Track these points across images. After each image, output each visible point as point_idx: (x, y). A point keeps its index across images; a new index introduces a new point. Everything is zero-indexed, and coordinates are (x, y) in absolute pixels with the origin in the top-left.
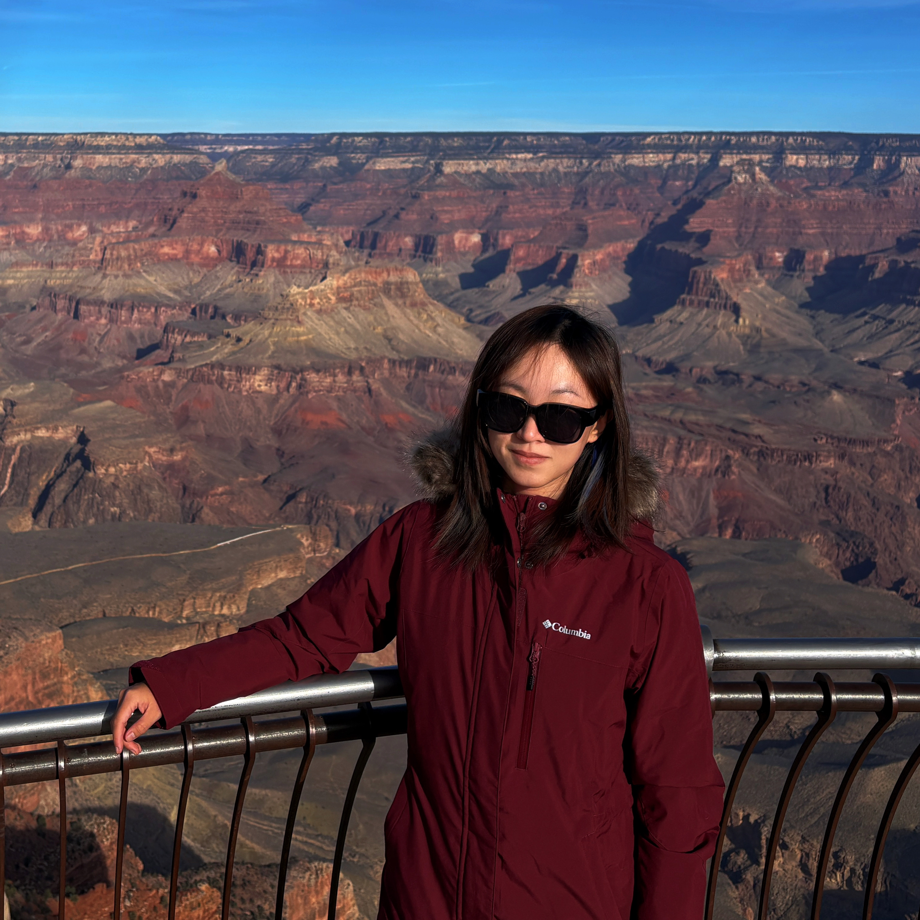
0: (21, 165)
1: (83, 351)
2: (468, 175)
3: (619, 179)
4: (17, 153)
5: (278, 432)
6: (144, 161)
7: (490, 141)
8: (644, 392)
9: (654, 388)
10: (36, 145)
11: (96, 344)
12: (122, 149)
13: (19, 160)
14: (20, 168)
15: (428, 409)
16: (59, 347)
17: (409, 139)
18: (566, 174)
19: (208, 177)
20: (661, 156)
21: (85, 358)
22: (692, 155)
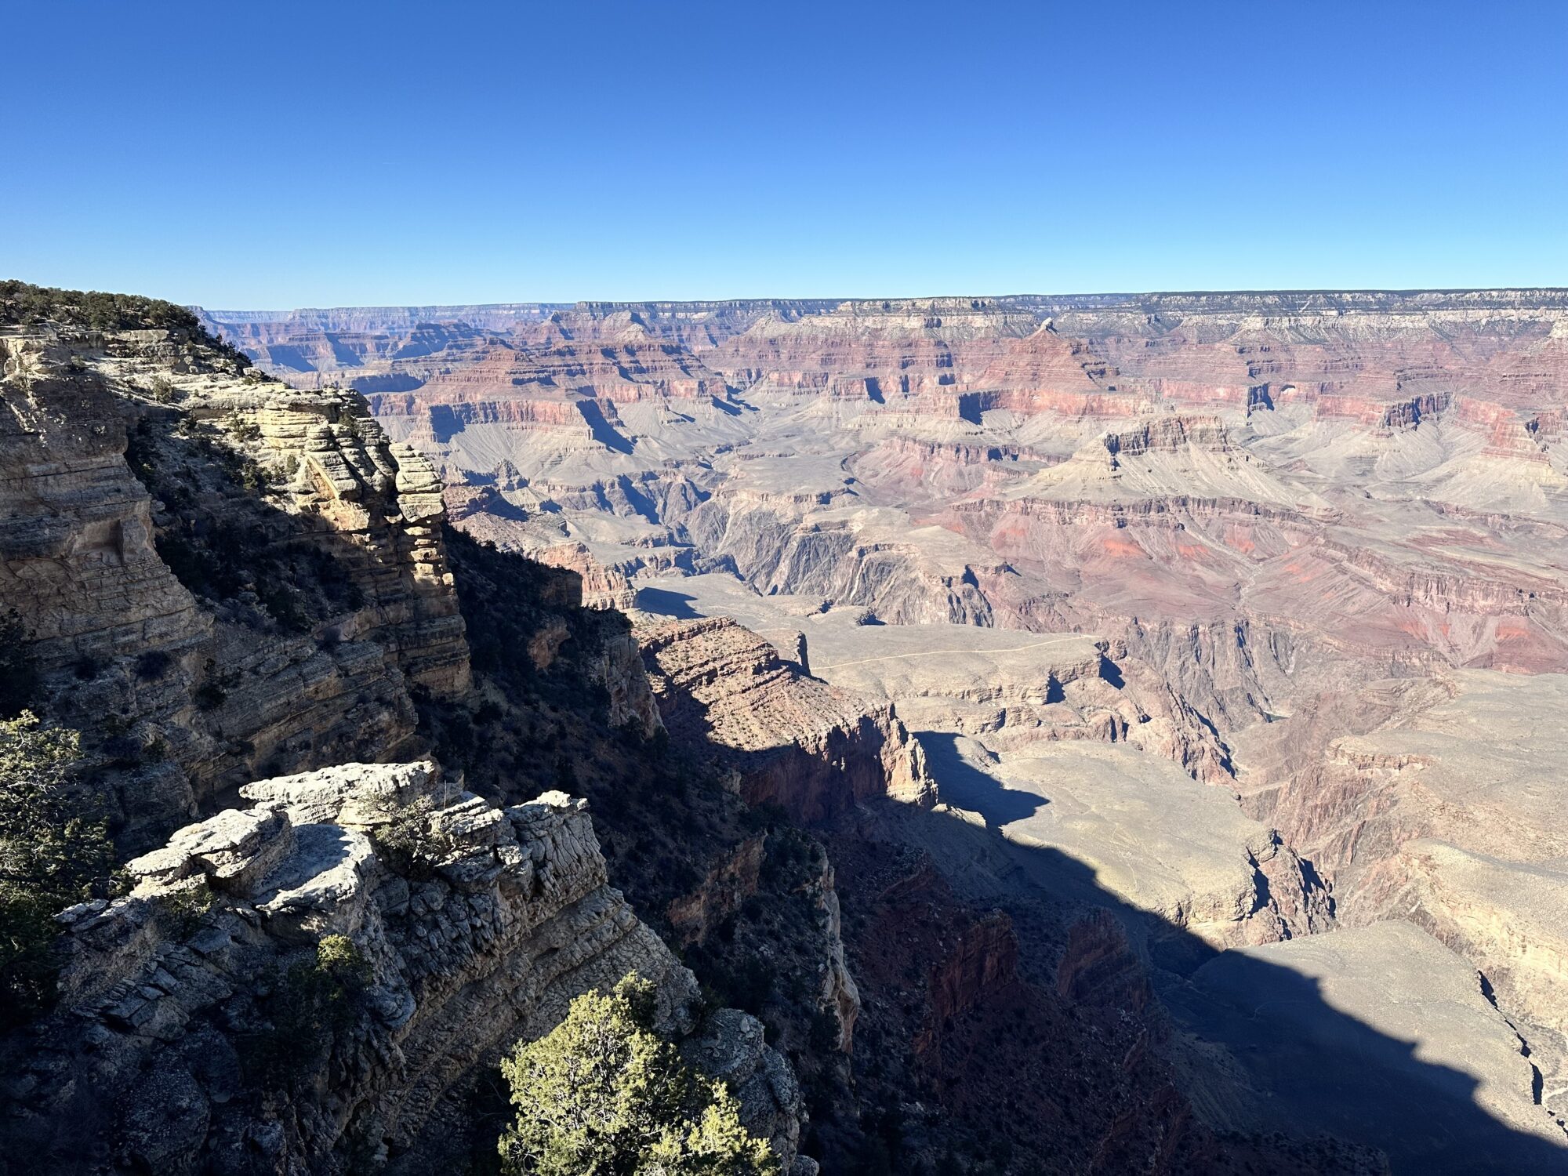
1: (920, 484)
2: (1281, 331)
3: (1432, 334)
5: (1083, 558)
6: (979, 321)
7: (1305, 299)
8: (1435, 534)
9: (1448, 532)
11: (931, 479)
12: (960, 311)
15: (1224, 543)
16: (900, 481)
17: (1226, 297)
18: (1379, 330)
19: (1036, 334)
20: (1481, 312)
21: (920, 490)
22: (1513, 312)
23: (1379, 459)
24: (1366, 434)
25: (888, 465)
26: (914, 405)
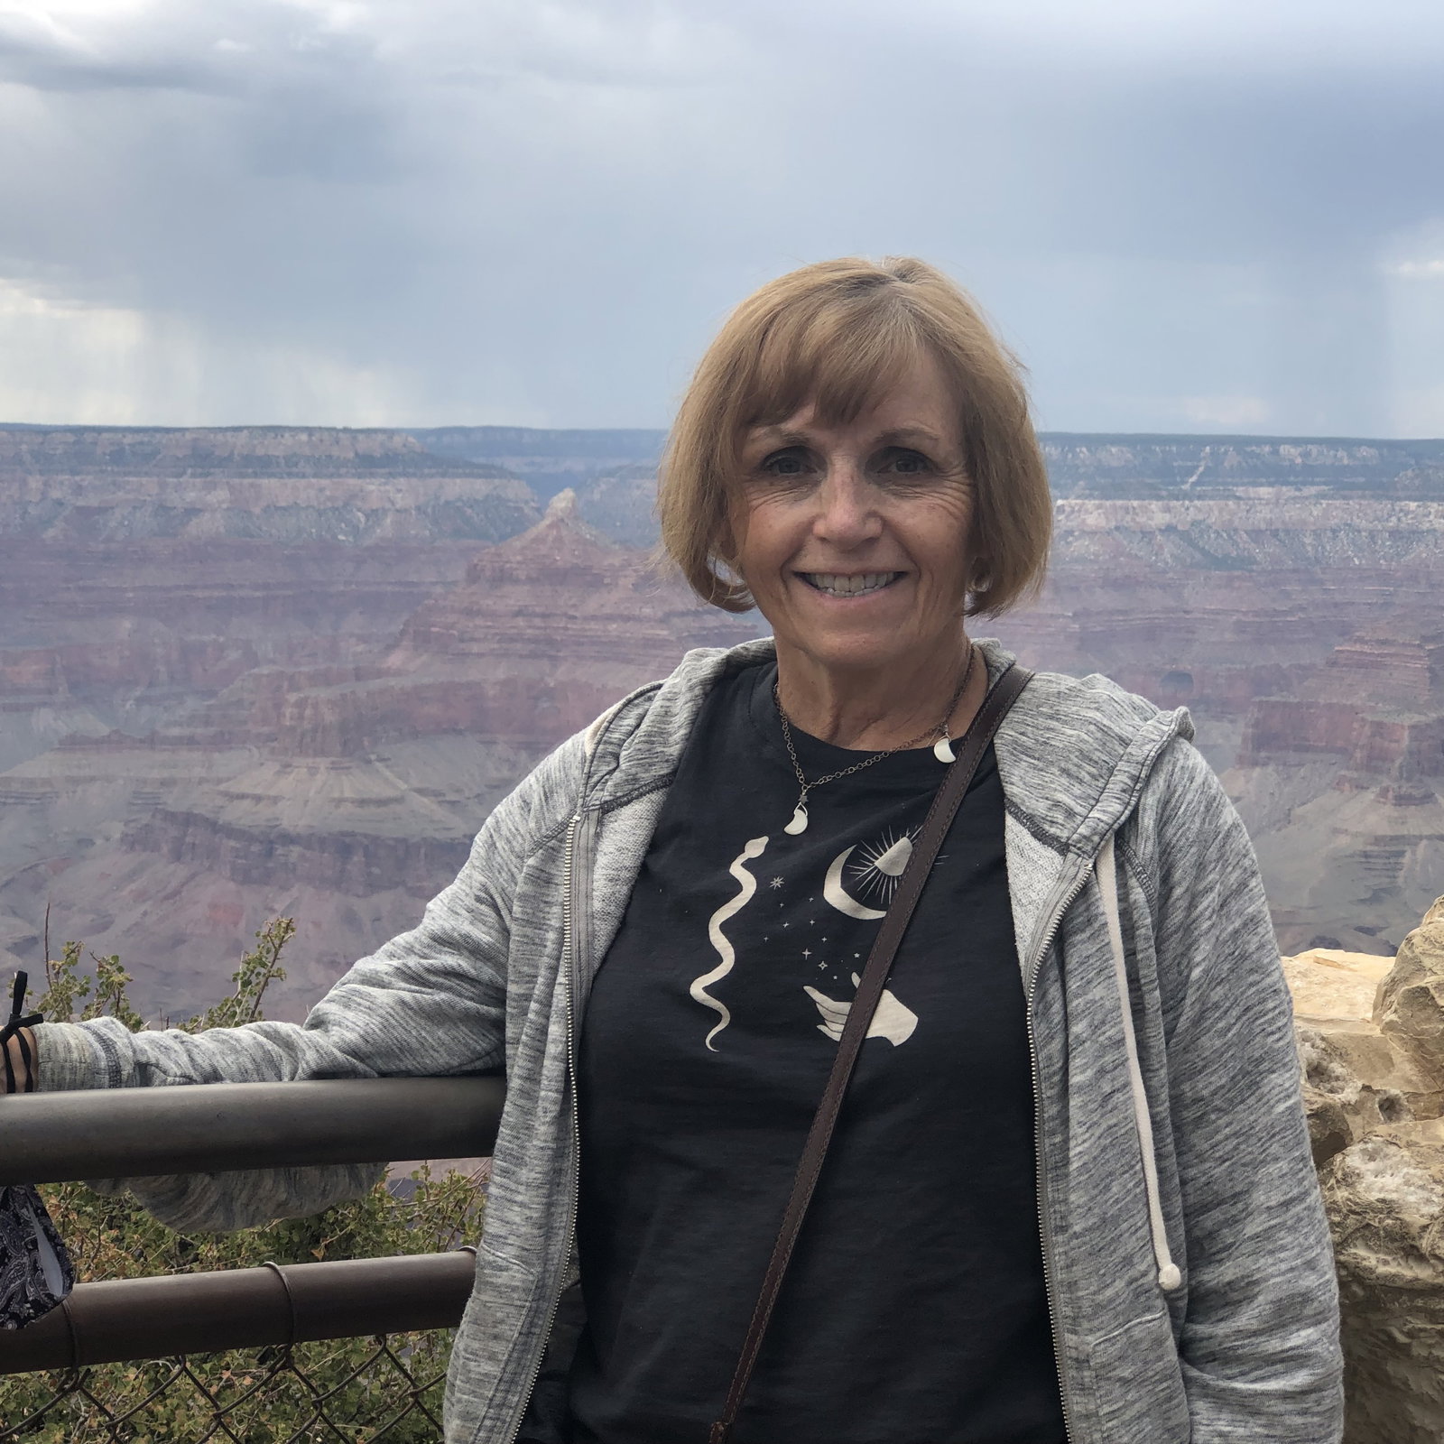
0: (81, 503)
1: (235, 948)
2: (1147, 534)
4: (73, 472)
6: (375, 493)
7: (1196, 457)
10: (118, 456)
12: (325, 465)
13: (79, 490)
14: (80, 510)
18: (1373, 535)
23: (1406, 860)
24: (1370, 796)
25: (141, 896)
26: (207, 722)
